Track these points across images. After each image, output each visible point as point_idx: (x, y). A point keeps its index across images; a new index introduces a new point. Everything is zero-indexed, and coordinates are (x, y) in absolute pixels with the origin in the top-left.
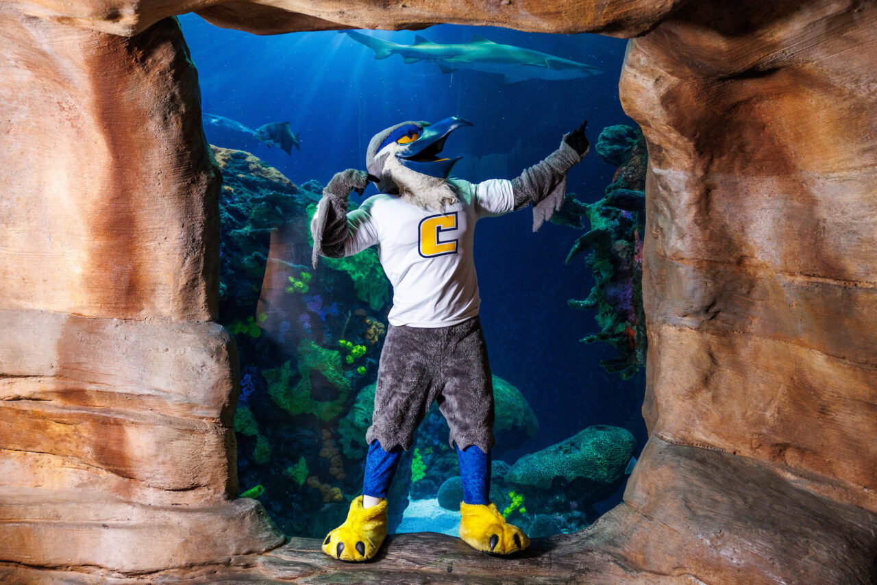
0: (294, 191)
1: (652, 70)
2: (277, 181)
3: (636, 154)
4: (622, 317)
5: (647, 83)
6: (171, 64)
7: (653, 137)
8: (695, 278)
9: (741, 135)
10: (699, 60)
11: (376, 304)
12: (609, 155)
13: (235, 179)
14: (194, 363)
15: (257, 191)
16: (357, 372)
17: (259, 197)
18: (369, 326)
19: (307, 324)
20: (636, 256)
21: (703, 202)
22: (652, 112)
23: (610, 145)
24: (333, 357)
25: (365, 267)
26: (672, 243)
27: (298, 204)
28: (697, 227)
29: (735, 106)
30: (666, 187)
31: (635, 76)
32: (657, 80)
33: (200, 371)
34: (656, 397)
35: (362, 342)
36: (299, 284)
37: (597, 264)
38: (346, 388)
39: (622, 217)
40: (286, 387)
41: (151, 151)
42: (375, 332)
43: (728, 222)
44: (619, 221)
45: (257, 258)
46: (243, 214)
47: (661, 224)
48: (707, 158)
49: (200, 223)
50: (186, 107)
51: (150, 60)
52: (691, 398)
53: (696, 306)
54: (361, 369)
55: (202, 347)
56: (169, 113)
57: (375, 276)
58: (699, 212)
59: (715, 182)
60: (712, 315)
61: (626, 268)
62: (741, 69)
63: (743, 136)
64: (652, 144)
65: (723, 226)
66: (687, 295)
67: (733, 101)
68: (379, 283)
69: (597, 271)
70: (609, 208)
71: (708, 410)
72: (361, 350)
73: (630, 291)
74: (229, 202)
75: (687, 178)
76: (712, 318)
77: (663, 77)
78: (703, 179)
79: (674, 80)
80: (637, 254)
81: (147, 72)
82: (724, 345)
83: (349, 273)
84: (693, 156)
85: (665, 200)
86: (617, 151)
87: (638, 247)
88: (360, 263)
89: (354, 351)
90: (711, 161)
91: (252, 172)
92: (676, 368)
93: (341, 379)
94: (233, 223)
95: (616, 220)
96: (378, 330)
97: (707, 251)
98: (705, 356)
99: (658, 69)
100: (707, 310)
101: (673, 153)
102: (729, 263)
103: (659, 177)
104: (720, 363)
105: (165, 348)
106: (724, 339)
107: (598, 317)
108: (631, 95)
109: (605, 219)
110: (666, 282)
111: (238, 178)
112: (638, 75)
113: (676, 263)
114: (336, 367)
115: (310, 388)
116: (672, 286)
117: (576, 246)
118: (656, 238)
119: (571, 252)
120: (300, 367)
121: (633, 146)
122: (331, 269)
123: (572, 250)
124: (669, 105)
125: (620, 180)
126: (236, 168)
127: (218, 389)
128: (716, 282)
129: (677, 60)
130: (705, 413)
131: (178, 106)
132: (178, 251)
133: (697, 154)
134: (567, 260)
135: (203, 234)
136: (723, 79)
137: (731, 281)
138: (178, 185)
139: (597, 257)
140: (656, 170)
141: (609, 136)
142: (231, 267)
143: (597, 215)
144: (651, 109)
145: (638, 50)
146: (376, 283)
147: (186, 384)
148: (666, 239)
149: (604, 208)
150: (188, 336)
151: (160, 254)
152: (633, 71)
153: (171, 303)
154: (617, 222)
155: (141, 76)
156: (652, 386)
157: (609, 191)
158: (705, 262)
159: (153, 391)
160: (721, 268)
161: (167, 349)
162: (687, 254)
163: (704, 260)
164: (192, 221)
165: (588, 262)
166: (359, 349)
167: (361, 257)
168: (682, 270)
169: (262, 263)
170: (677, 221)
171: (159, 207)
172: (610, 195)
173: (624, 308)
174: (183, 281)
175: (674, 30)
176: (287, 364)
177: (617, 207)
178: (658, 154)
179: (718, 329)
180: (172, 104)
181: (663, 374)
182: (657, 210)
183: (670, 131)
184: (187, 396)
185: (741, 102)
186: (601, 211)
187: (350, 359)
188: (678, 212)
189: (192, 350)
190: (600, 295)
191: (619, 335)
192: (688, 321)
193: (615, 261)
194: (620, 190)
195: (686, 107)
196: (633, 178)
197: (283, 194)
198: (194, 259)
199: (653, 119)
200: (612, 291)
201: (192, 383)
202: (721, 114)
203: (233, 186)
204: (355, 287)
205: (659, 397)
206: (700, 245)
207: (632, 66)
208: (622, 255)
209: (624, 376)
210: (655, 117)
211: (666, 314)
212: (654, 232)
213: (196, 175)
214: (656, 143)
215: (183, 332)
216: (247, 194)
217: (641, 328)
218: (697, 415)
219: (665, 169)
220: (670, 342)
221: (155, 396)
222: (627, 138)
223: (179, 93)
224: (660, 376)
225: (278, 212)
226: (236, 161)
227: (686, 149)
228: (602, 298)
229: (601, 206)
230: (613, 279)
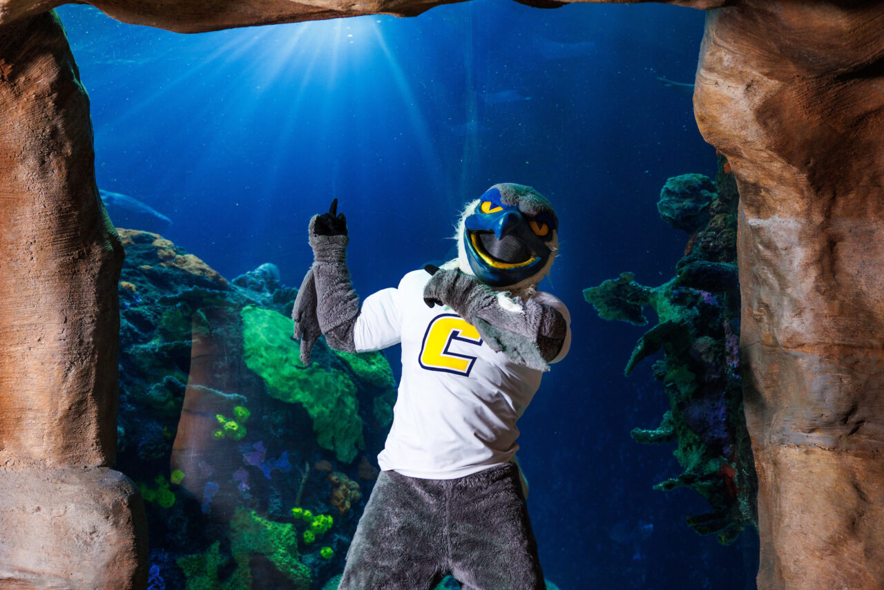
0: (222, 287)
1: (741, 72)
2: (197, 273)
3: (717, 213)
4: (714, 450)
5: (733, 92)
6: (52, 85)
7: (747, 173)
8: (823, 372)
9: (873, 162)
10: (809, 49)
11: (346, 453)
12: (678, 216)
13: (138, 272)
14: (80, 528)
15: (170, 288)
16: (320, 555)
17: (172, 296)
18: (337, 485)
19: (244, 485)
20: (728, 358)
21: (826, 260)
22: (743, 133)
23: (678, 202)
24: (284, 534)
25: (329, 397)
26: (785, 322)
27: (229, 304)
28: (820, 298)
29: (862, 119)
30: (769, 245)
31: (717, 83)
32: (749, 86)
33: (89, 540)
34: (778, 558)
35: (326, 510)
36: (232, 425)
37: (671, 374)
38: (305, 580)
39: (703, 303)
40: (212, 582)
41: (19, 210)
42: (346, 494)
43: (864, 288)
44: (699, 308)
45: (170, 385)
46: (149, 322)
47: (765, 300)
48: (827, 197)
49: (90, 317)
50: (73, 147)
51: (22, 79)
52: (833, 553)
53: (828, 414)
54: (327, 551)
55: (92, 503)
56: (49, 154)
57: (343, 412)
58: (822, 275)
59: (841, 231)
60: (853, 427)
61: (713, 376)
62: (869, 57)
63: (877, 162)
64: (745, 183)
65: (858, 295)
66: (814, 397)
67: (859, 111)
68: (349, 422)
69: (671, 384)
70: (683, 290)
71: (860, 570)
72: (326, 523)
73: (723, 410)
74: (128, 304)
75: (800, 226)
76: (854, 431)
77: (758, 81)
78: (823, 227)
79: (773, 84)
80: (728, 354)
81: (18, 96)
82: (874, 472)
83: (305, 406)
84: (806, 193)
85: (768, 262)
86: (690, 210)
87: (730, 344)
88: (320, 390)
89: (315, 524)
90: (833, 200)
91: (162, 261)
92: (806, 509)
93: (296, 567)
94: (135, 335)
95: (695, 308)
96: (349, 492)
97: (839, 331)
98: (849, 490)
99: (748, 70)
100: (845, 419)
101: (777, 192)
102: (872, 347)
103: (757, 230)
104: (871, 498)
105: (35, 507)
106: (873, 462)
107: (678, 453)
108: (713, 110)
109: (677, 308)
110: (780, 383)
111: (141, 270)
112: (720, 81)
113: (793, 352)
114: (290, 549)
115: (250, 581)
116: (790, 388)
117: (639, 348)
118: (759, 321)
119: (632, 357)
120: (235, 548)
121: (711, 202)
122: (277, 401)
123: (634, 353)
124: (769, 121)
125: (697, 250)
126: (139, 256)
127: (116, 568)
128: (854, 377)
129: (776, 54)
130: (857, 576)
131: (62, 146)
132: (58, 358)
133: (812, 191)
134: (626, 370)
135: (95, 334)
136: (844, 78)
137: (876, 374)
138: (58, 260)
139: (670, 364)
140: (753, 221)
141: (676, 189)
142: (131, 400)
143: (666, 302)
144: (743, 128)
145: (720, 46)
146: (345, 422)
147: (67, 560)
148: (776, 319)
149: (675, 291)
150: (70, 487)
151: (31, 363)
152: (713, 77)
153: (45, 438)
154: (696, 311)
155: (8, 100)
156: (770, 544)
157: (682, 265)
158: (836, 348)
159: (17, 573)
160: (860, 355)
161: (39, 509)
162: (809, 338)
163: (835, 345)
164: (79, 313)
165: (657, 372)
166: (322, 521)
167: (323, 383)
168: (803, 363)
169: (177, 392)
170: (789, 291)
171: (30, 293)
172: (685, 269)
173: (716, 435)
174: (64, 404)
175: (770, 9)
176: (215, 546)
177: (694, 287)
178: (753, 197)
179: (863, 448)
180: (52, 143)
181: (787, 520)
182: (758, 280)
183: (771, 159)
184: (67, 579)
185: (871, 112)
186: (672, 297)
187: (309, 536)
188: (790, 277)
189: (77, 509)
190: (678, 420)
191: (710, 477)
192: (818, 438)
193: (697, 367)
194: (698, 263)
195: (792, 123)
196: (715, 247)
197: (208, 290)
198: (82, 371)
199: (746, 142)
200: (696, 411)
201: (76, 559)
202: (844, 131)
203: (134, 281)
204: (315, 428)
205: (783, 558)
206: (826, 322)
207: (711, 69)
208: (707, 358)
209: (723, 538)
210: (749, 139)
211: (783, 429)
212: (755, 312)
213: (86, 246)
214: (751, 180)
215: (63, 481)
216: (154, 292)
217: (745, 465)
218: (845, 580)
219: (766, 217)
220: (794, 471)
221: (20, 580)
222: (702, 192)
223: (64, 126)
224: (782, 525)
225: (200, 318)
226: (140, 246)
227: (796, 185)
228: (682, 424)
229: (670, 289)
230: (698, 395)
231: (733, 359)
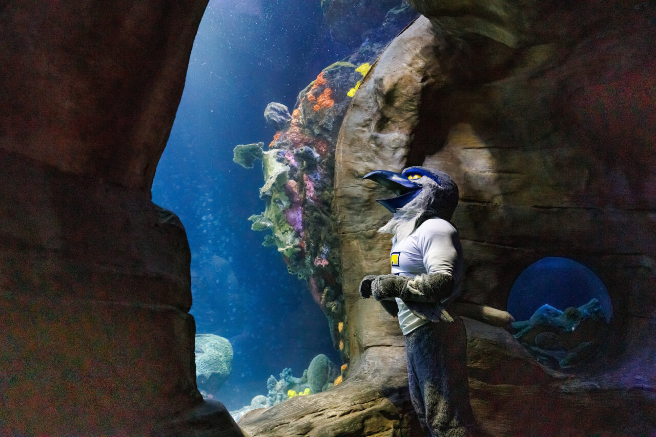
3: (295, 126)
4: (298, 233)
20: (308, 192)
37: (276, 195)
39: (292, 165)
44: (290, 166)
61: (297, 199)
69: (277, 200)
73: (301, 215)
80: (308, 190)
95: (288, 166)
107: (278, 235)
109: (280, 164)
143: (274, 160)
149: (279, 156)
154: (288, 169)
186: (278, 158)
193: (290, 194)
200: (291, 215)
208: (295, 190)
217: (312, 241)
228: (283, 221)
229: (276, 154)
230: (291, 207)
231: (310, 192)
